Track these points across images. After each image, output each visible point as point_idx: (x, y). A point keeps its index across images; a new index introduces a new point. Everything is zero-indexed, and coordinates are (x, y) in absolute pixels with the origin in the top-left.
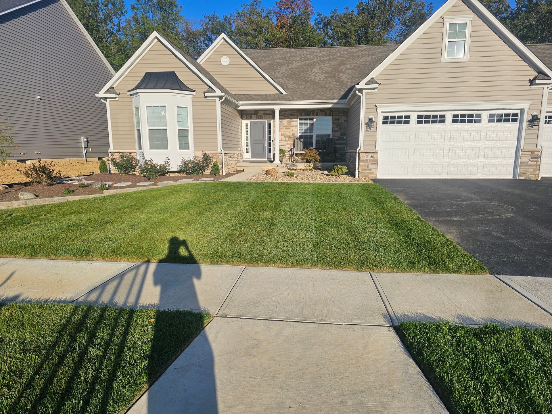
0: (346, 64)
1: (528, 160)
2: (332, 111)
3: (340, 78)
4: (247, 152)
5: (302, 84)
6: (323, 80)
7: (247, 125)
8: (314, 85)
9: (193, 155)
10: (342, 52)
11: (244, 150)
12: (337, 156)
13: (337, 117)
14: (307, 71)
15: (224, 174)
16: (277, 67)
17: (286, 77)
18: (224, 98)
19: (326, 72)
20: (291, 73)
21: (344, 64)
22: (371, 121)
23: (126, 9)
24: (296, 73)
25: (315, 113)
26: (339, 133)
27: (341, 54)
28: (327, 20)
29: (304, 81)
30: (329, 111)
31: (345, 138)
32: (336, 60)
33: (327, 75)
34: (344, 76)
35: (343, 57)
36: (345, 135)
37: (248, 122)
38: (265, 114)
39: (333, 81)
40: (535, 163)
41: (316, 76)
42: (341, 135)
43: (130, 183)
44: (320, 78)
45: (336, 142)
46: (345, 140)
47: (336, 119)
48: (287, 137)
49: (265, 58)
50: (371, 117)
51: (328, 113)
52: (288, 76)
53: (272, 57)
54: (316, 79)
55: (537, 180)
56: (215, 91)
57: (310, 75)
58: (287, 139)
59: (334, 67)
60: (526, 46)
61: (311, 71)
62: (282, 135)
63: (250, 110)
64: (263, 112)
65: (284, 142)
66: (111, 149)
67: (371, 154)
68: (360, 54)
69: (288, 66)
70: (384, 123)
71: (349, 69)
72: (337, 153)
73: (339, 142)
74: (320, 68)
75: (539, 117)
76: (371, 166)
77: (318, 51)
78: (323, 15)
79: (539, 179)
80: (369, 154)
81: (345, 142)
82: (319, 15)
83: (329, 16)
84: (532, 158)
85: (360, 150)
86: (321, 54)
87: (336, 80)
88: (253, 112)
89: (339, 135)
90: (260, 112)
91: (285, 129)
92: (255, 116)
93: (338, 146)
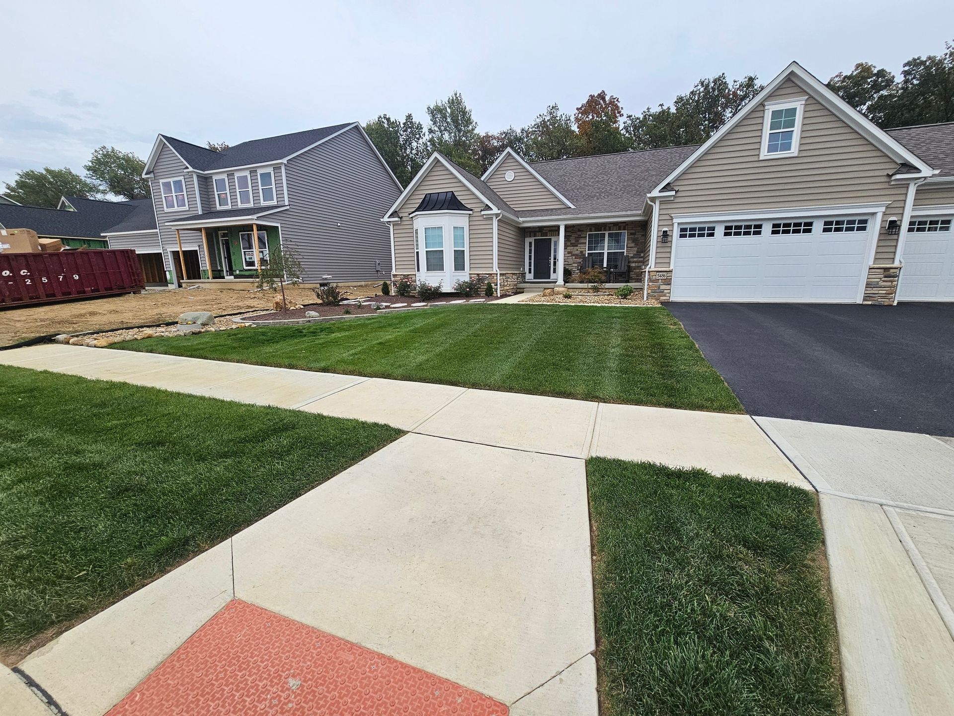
0: (650, 170)
1: (878, 280)
2: (628, 225)
3: (640, 187)
4: (530, 272)
5: (595, 195)
6: (621, 190)
7: (530, 243)
8: (608, 196)
9: (468, 276)
10: (646, 157)
11: (527, 270)
12: (631, 276)
13: (633, 231)
14: (602, 181)
15: (499, 296)
16: (569, 179)
17: (578, 189)
18: (501, 215)
19: (625, 181)
20: (584, 185)
21: (647, 171)
22: (665, 234)
23: (424, 132)
24: (590, 183)
25: (607, 228)
26: (636, 249)
27: (645, 159)
28: (638, 121)
29: (597, 192)
30: (624, 224)
31: (642, 255)
32: (638, 166)
33: (625, 184)
34: (646, 184)
35: (647, 162)
36: (642, 252)
37: (532, 240)
38: (550, 231)
39: (632, 191)
40: (890, 283)
41: (612, 186)
42: (637, 252)
43: (406, 304)
44: (617, 188)
45: (632, 260)
46: (642, 257)
47: (631, 234)
48: (574, 255)
49: (557, 170)
50: (665, 229)
51: (622, 227)
52: (581, 188)
53: (564, 168)
54: (612, 189)
55: (891, 305)
56: (491, 209)
57: (606, 185)
58: (574, 257)
59: (635, 174)
60: (885, 131)
61: (608, 180)
62: (569, 253)
63: (534, 228)
64: (549, 229)
65: (570, 261)
66: (394, 272)
67: (664, 273)
68: (669, 157)
69: (581, 177)
70: (682, 236)
71: (653, 175)
72: (631, 273)
73: (635, 260)
74: (618, 177)
75: (898, 223)
76: (662, 287)
77: (619, 158)
78: (633, 117)
79: (895, 304)
80: (662, 273)
81: (642, 259)
82: (629, 117)
83: (641, 117)
84: (885, 277)
85: (650, 268)
86: (621, 160)
87: (637, 190)
88: (538, 230)
89: (635, 252)
90: (545, 229)
91: (573, 246)
92: (540, 234)
93: (633, 265)
